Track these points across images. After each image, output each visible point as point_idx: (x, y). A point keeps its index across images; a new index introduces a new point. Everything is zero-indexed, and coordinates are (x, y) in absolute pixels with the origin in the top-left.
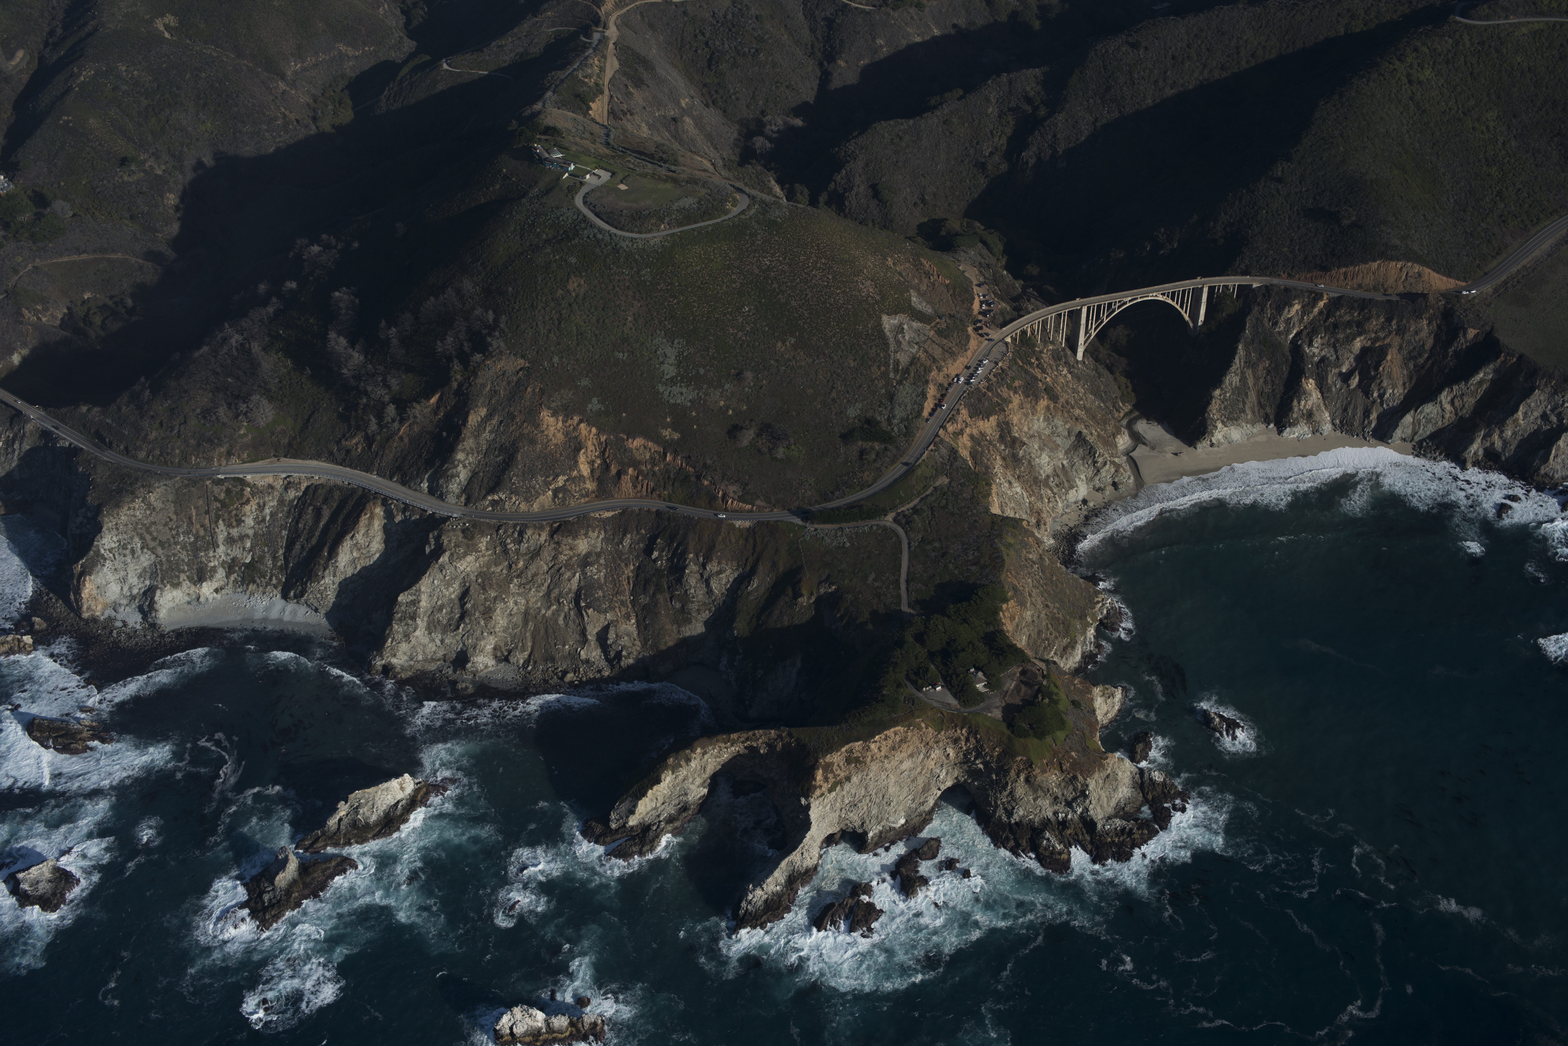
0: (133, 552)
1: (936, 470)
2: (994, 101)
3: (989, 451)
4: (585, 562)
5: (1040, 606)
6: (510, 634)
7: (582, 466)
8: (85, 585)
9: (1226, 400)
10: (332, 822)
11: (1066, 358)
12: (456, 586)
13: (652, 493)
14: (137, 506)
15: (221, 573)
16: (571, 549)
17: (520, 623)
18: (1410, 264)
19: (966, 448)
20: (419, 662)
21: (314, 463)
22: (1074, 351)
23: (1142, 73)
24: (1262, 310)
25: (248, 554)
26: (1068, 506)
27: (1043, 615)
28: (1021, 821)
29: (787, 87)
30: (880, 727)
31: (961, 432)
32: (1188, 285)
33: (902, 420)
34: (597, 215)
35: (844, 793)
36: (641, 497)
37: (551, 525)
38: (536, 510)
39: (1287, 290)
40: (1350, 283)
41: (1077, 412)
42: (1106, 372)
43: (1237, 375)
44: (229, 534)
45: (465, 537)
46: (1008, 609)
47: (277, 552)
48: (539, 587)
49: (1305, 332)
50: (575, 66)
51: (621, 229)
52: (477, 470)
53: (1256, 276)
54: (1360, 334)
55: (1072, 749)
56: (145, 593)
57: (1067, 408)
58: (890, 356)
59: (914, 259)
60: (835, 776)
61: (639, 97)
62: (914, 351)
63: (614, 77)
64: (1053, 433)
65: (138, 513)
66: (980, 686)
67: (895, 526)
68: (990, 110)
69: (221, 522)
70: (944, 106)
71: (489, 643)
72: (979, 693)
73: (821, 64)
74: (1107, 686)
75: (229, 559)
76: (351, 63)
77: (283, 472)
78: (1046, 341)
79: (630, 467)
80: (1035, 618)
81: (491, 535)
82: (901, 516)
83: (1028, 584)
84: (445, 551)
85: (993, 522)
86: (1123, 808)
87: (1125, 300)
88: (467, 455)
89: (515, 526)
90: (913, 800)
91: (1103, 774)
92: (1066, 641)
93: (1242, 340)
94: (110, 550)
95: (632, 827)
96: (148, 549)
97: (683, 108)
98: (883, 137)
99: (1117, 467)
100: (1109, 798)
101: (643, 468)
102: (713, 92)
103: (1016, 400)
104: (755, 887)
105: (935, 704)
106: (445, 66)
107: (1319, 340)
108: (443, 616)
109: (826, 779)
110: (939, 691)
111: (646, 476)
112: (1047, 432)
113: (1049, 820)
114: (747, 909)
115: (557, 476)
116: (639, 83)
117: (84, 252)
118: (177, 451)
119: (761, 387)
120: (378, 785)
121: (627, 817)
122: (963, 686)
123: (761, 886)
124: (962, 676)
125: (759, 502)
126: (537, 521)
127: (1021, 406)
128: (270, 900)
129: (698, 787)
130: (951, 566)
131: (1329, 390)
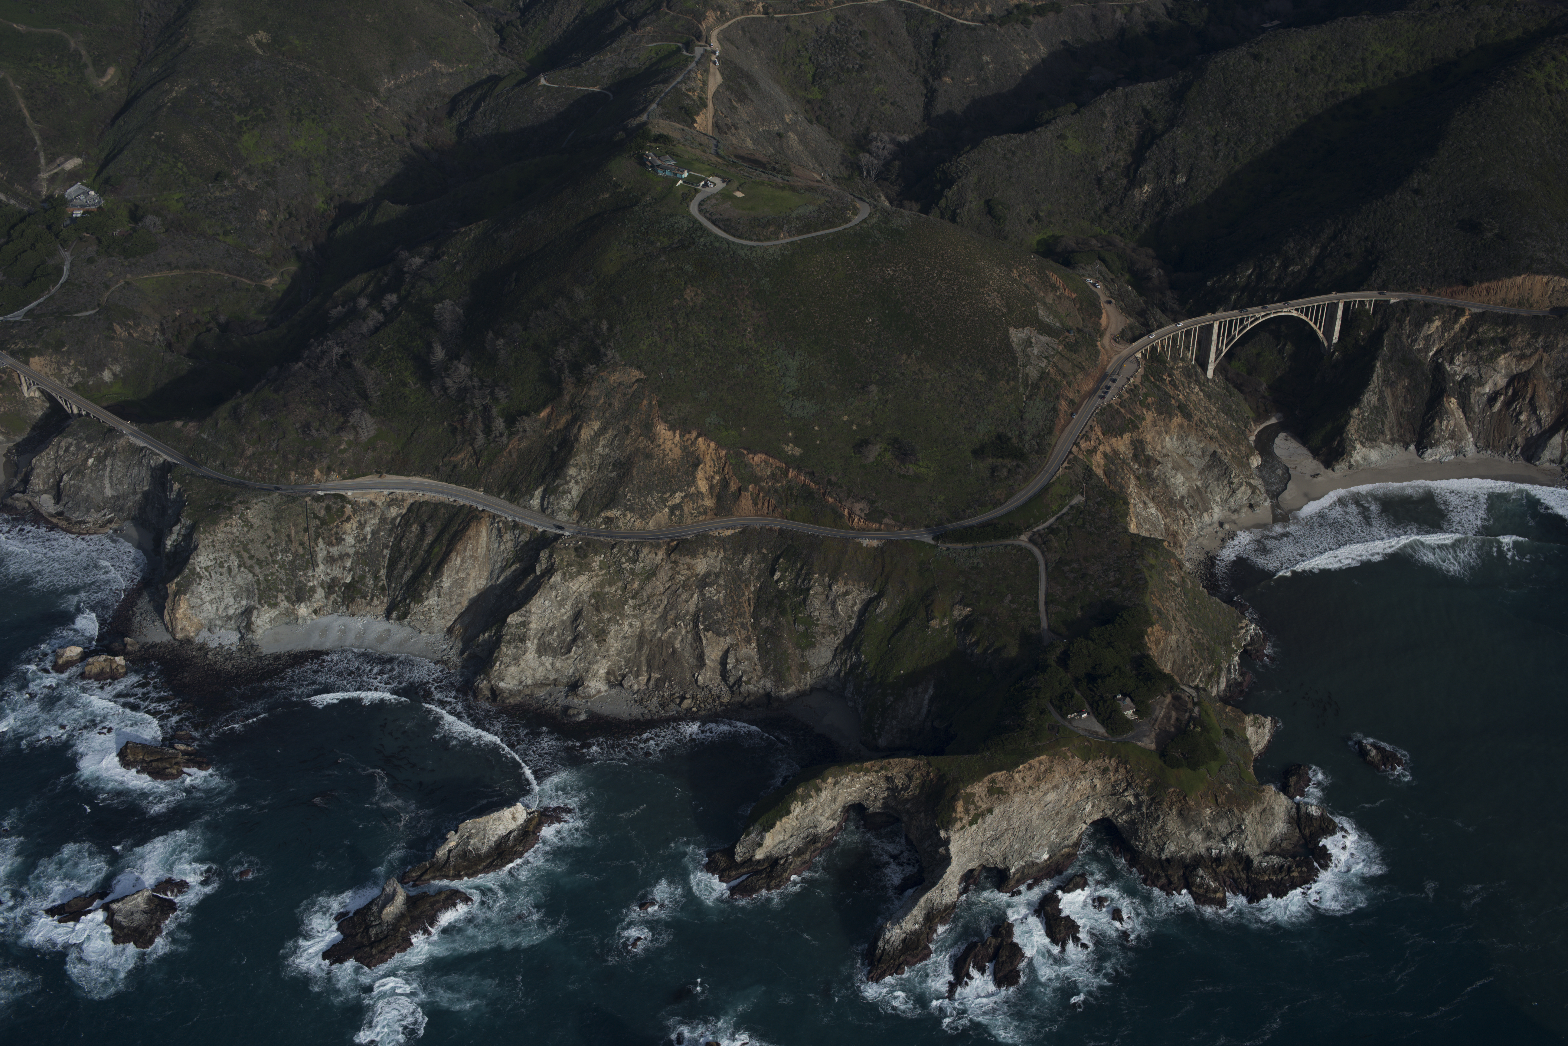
0: (230, 570)
1: (1072, 487)
2: (1109, 115)
3: (1123, 469)
4: (703, 583)
5: (1184, 631)
6: (624, 658)
7: (700, 483)
8: (179, 605)
9: (1365, 420)
10: (441, 853)
11: (1196, 375)
12: (568, 606)
13: (773, 511)
14: (234, 523)
15: (320, 593)
16: (689, 569)
17: (635, 646)
18: (1556, 278)
19: (1099, 466)
20: (528, 687)
21: (417, 479)
22: (1205, 369)
23: (1264, 86)
24: (1401, 326)
25: (349, 573)
26: (1202, 529)
27: (1187, 641)
28: (1172, 858)
29: (892, 103)
30: (1025, 756)
31: (1094, 450)
32: (1323, 300)
33: (1034, 437)
34: (714, 223)
35: (985, 826)
36: (762, 515)
37: (669, 544)
38: (652, 528)
39: (1427, 305)
40: (1493, 298)
41: (1211, 431)
42: (1236, 391)
43: (1375, 393)
44: (329, 552)
45: (578, 556)
46: (1153, 633)
47: (379, 572)
48: (655, 608)
49: (1445, 350)
50: (679, 79)
51: (739, 237)
52: (590, 486)
53: (1393, 291)
54: (1505, 352)
55: (1227, 781)
56: (242, 613)
57: (1200, 426)
58: (1018, 370)
59: (1039, 272)
60: (976, 808)
61: (743, 111)
62: (1043, 365)
63: (717, 91)
64: (1186, 452)
65: (235, 530)
66: (1129, 713)
67: (1030, 546)
68: (1105, 125)
69: (320, 540)
70: (1058, 121)
71: (602, 668)
72: (1128, 721)
73: (926, 82)
74: (1258, 715)
75: (328, 579)
76: (445, 81)
77: (385, 488)
78: (1175, 358)
79: (751, 483)
80: (1180, 642)
81: (605, 554)
82: (1037, 536)
83: (1171, 607)
84: (557, 570)
85: (1133, 543)
86: (1280, 845)
87: (1257, 315)
88: (580, 470)
89: (630, 544)
90: (1058, 834)
91: (1260, 808)
92: (1210, 668)
93: (1380, 358)
94: (206, 569)
95: (759, 861)
96: (245, 567)
97: (787, 124)
98: (996, 152)
99: (1254, 489)
100: (1265, 834)
101: (764, 484)
102: (816, 108)
103: (1150, 416)
104: (893, 924)
105: (1081, 732)
106: (543, 81)
107: (1461, 358)
108: (552, 639)
109: (967, 811)
110: (1086, 718)
111: (767, 493)
112: (1181, 451)
113: (1202, 856)
114: (884, 949)
115: (674, 492)
116: (742, 97)
117: (177, 267)
118: (276, 467)
119: (887, 401)
120: (489, 814)
121: (754, 851)
122: (1111, 713)
123: (899, 923)
124: (1109, 702)
125: (886, 521)
126: (651, 540)
127: (1154, 424)
128: (377, 934)
129: (828, 819)
130: (1091, 588)
131: (1472, 409)
